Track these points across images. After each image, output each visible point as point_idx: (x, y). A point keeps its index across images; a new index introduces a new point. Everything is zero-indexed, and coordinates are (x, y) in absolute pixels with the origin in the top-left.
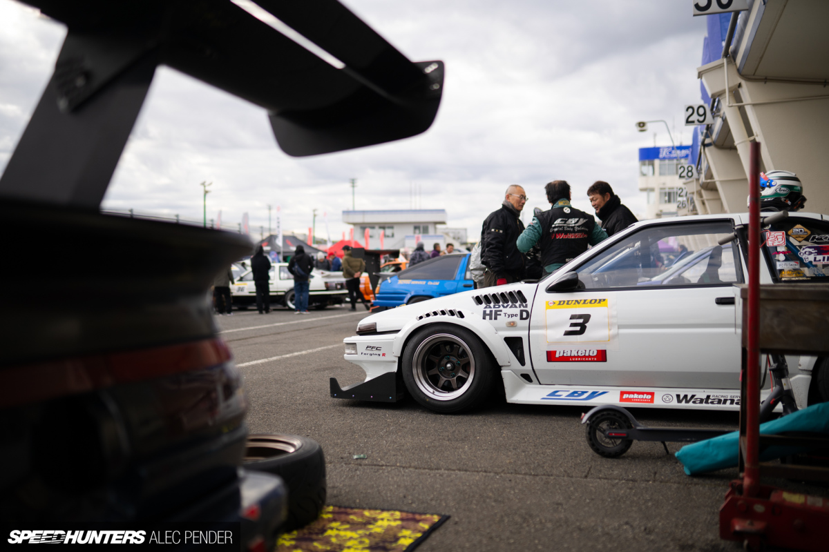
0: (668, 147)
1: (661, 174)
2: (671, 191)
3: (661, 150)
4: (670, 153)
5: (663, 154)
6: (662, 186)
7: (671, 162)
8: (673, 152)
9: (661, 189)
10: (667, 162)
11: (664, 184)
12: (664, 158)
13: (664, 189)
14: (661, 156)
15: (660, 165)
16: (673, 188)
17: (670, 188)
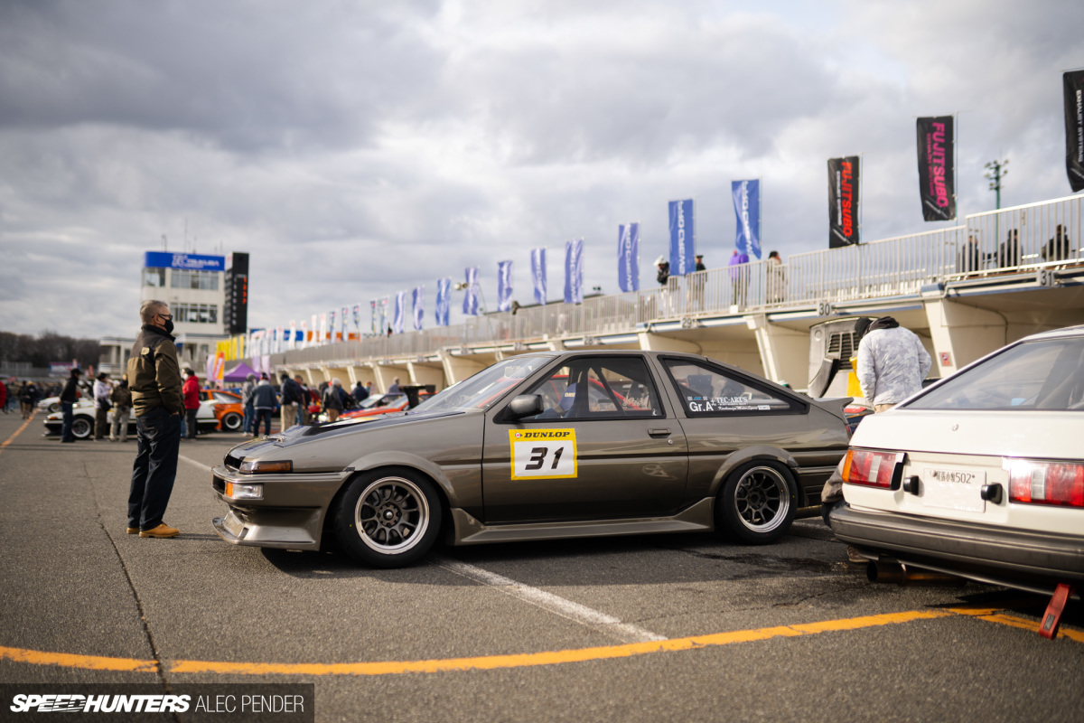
0: (183, 255)
1: (173, 286)
2: (184, 307)
3: (174, 257)
4: (185, 261)
5: (176, 262)
6: (173, 301)
7: (185, 273)
8: (189, 261)
9: (172, 304)
10: (181, 272)
11: (176, 298)
12: (177, 268)
13: (176, 304)
14: (174, 264)
15: (173, 275)
16: (186, 304)
17: (182, 304)
